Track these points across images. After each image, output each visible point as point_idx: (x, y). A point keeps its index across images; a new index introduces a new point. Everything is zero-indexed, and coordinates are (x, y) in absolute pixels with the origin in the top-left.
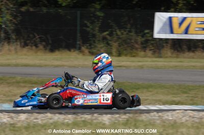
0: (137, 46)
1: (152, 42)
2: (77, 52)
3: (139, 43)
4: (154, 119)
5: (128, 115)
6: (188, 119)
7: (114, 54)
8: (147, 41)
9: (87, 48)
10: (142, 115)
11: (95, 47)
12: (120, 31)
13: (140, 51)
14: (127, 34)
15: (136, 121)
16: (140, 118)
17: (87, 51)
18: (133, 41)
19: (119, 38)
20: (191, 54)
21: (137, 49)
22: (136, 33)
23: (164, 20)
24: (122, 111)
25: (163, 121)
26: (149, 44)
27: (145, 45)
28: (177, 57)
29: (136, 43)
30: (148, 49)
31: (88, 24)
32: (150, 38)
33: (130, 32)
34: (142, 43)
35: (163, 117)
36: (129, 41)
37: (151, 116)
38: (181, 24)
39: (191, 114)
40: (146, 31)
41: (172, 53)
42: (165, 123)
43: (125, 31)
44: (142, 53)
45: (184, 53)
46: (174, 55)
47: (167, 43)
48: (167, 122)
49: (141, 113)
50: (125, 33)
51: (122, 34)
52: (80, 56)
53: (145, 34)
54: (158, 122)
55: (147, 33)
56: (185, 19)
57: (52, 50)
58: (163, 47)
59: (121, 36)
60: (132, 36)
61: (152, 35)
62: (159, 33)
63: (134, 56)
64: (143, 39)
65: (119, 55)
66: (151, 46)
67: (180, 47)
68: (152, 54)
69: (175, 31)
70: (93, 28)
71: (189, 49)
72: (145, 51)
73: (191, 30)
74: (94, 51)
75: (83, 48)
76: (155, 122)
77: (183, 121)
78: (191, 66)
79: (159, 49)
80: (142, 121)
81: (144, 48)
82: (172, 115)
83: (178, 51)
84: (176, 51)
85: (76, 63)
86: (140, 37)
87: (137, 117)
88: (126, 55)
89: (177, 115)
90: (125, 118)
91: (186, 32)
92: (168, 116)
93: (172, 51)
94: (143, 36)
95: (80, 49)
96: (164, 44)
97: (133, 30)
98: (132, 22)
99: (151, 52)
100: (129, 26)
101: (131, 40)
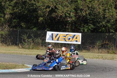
9: (21, 45)
13: (41, 47)
23: (50, 35)
38: (56, 37)
56: (57, 34)
57: (8, 45)
61: (45, 41)
62: (48, 40)
63: (38, 49)
65: (33, 48)
74: (24, 46)
75: (20, 45)
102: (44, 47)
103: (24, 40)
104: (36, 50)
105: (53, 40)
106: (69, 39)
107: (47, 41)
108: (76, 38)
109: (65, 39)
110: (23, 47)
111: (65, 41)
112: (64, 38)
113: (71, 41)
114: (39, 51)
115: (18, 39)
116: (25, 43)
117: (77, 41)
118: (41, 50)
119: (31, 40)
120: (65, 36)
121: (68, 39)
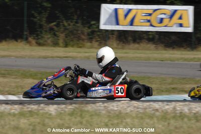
0: (83, 37)
1: (98, 33)
2: (24, 42)
3: (86, 34)
4: (99, 110)
5: (74, 105)
6: (132, 109)
7: (61, 45)
8: (93, 32)
9: (34, 39)
10: (88, 105)
11: (42, 37)
12: (67, 22)
13: (87, 42)
14: (74, 25)
15: (82, 111)
16: (86, 109)
17: (34, 42)
18: (79, 32)
19: (66, 29)
20: (136, 45)
21: (83, 40)
22: (83, 24)
24: (68, 101)
25: (109, 112)
26: (95, 35)
27: (91, 36)
28: (123, 48)
29: (83, 33)
30: (94, 40)
31: (36, 15)
32: (97, 30)
33: (77, 22)
34: (88, 35)
35: (108, 107)
36: (75, 32)
37: (97, 107)
38: (126, 16)
39: (136, 105)
40: (93, 22)
41: (118, 45)
42: (110, 113)
43: (72, 22)
44: (89, 44)
45: (129, 44)
46: (120, 47)
47: (113, 34)
48: (112, 112)
49: (87, 104)
50: (71, 24)
51: (69, 25)
52: (27, 47)
53: (91, 25)
54: (104, 112)
55: (94, 24)
56: (130, 11)
58: (109, 38)
59: (68, 27)
60: (78, 27)
61: (98, 26)
63: (80, 47)
64: (90, 30)
65: (66, 46)
66: (97, 37)
67: (126, 38)
68: (99, 45)
69: (120, 22)
70: (41, 19)
71: (135, 41)
72: (91, 42)
73: (136, 21)
74: (41, 41)
75: (30, 39)
76: (100, 112)
77: (127, 112)
78: (137, 57)
79: (106, 41)
80: (88, 111)
81: (90, 39)
82: (117, 106)
83: (124, 42)
84: (121, 43)
85: (23, 53)
86: (86, 28)
87: (83, 107)
88: (73, 46)
89: (121, 106)
90: (70, 109)
91: (132, 23)
92: (113, 106)
93: (118, 42)
94: (89, 28)
95: (27, 39)
96: (110, 36)
97: (80, 21)
98: (78, 13)
99: (97, 43)
100: (75, 17)
101: (77, 31)
105: (118, 24)
106: (161, 20)
108: (180, 18)
109: (149, 21)
111: (151, 25)
112: (149, 18)
113: (165, 26)
117: (181, 25)
120: (150, 15)
121: (159, 21)
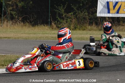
2: (49, 26)
11: (61, 23)
23: (104, 4)
62: (100, 13)
63: (84, 30)
69: (111, 12)
74: (60, 26)
75: (53, 24)
102: (94, 25)
103: (60, 15)
104: (81, 32)
105: (109, 12)
107: (98, 15)
110: (58, 27)
114: (85, 32)
115: (50, 14)
116: (61, 21)
118: (90, 30)
119: (71, 15)
